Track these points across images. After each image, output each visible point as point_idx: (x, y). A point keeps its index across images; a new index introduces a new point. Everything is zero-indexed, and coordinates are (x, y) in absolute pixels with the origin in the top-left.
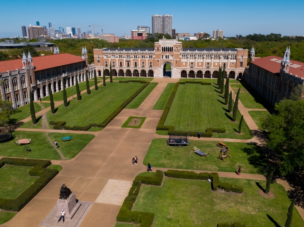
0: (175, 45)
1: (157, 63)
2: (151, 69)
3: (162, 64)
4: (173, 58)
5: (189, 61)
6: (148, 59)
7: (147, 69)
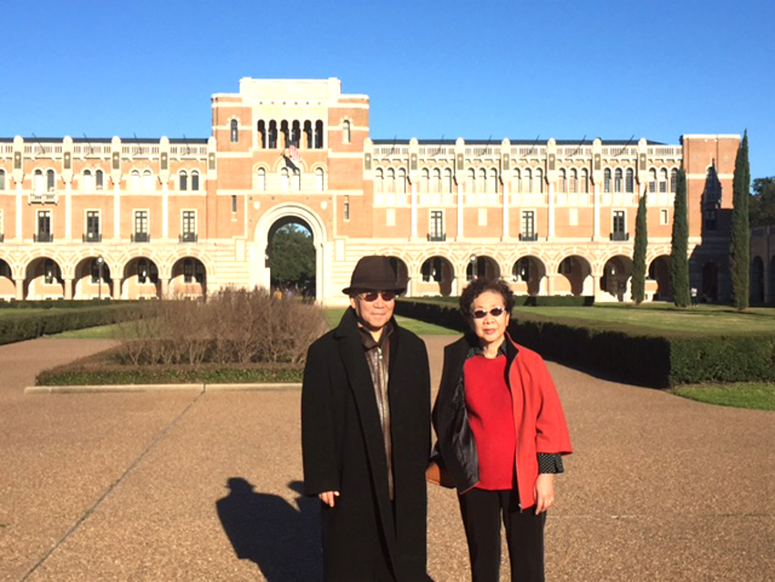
0: (339, 109)
1: (230, 216)
2: (189, 250)
3: (257, 222)
4: (326, 187)
5: (418, 202)
6: (172, 193)
7: (164, 253)
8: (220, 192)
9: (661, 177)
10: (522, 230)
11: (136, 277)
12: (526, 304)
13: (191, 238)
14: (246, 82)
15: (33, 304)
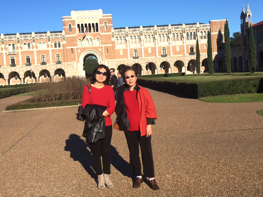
0: (102, 19)
1: (71, 55)
2: (59, 66)
3: (80, 56)
4: (100, 44)
5: (129, 47)
6: (52, 49)
7: (52, 68)
8: (67, 48)
9: (204, 34)
10: (162, 54)
11: (43, 76)
12: (164, 76)
13: (59, 62)
14: (73, 12)
15: (12, 86)
